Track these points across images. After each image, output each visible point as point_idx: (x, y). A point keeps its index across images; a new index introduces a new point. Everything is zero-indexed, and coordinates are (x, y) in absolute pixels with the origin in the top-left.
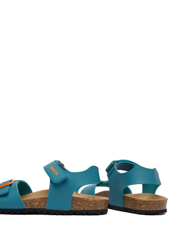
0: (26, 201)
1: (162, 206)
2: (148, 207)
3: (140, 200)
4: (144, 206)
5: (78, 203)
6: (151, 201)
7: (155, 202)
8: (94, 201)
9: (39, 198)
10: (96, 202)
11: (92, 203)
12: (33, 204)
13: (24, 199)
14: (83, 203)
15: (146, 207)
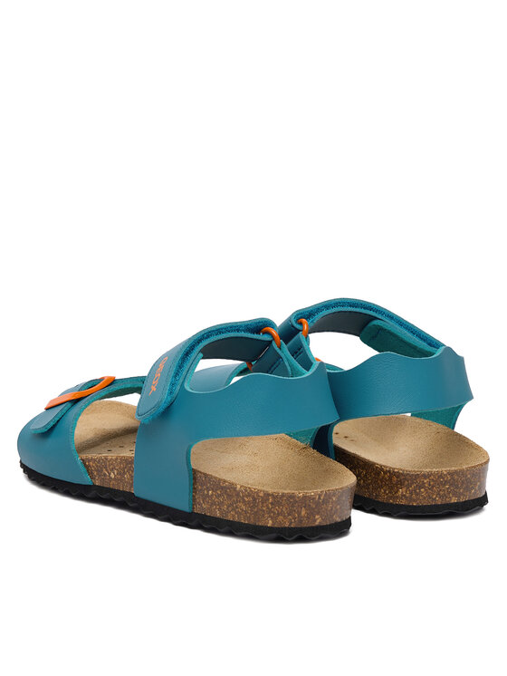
0: (89, 461)
1: (468, 489)
2: (417, 494)
3: (389, 471)
4: (404, 489)
5: (208, 492)
6: (425, 476)
7: (441, 475)
8: (249, 495)
9: (117, 459)
10: (254, 499)
11: (243, 498)
12: (105, 475)
13: (84, 456)
14: (220, 496)
15: (411, 493)
